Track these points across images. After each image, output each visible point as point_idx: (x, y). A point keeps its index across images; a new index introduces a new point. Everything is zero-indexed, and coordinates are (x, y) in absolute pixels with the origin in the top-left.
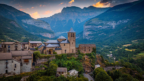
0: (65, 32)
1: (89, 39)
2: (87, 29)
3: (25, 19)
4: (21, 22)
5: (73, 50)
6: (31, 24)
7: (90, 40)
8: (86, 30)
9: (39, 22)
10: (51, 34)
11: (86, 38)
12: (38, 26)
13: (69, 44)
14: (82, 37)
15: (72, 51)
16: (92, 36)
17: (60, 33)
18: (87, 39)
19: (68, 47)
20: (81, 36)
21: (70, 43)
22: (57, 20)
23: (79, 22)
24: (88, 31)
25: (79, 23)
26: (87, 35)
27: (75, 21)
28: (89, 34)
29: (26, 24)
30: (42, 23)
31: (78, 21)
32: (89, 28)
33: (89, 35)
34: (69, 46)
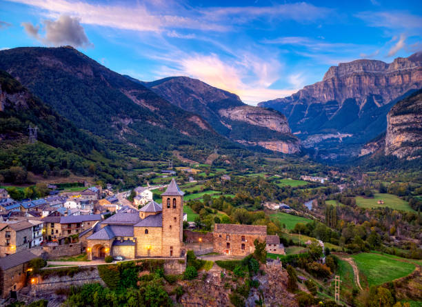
0: (333, 136)
1: (403, 158)
2: (397, 125)
3: (226, 108)
4: (218, 114)
5: (171, 248)
6: (240, 117)
7: (408, 161)
8: (396, 129)
9: (258, 114)
10: (287, 143)
11: (395, 153)
12: (255, 124)
13: (160, 229)
14: (383, 150)
15: (169, 250)
16: (415, 146)
17: (317, 137)
18: (395, 156)
19: (157, 238)
20: (380, 147)
21: (162, 227)
22: (311, 103)
23: (377, 104)
24: (401, 131)
25: (379, 106)
26: (399, 145)
27: (366, 100)
28: (405, 140)
29: (228, 121)
30: (266, 115)
31: (375, 101)
32: (405, 124)
33: (404, 144)
34: (160, 235)
